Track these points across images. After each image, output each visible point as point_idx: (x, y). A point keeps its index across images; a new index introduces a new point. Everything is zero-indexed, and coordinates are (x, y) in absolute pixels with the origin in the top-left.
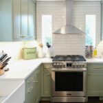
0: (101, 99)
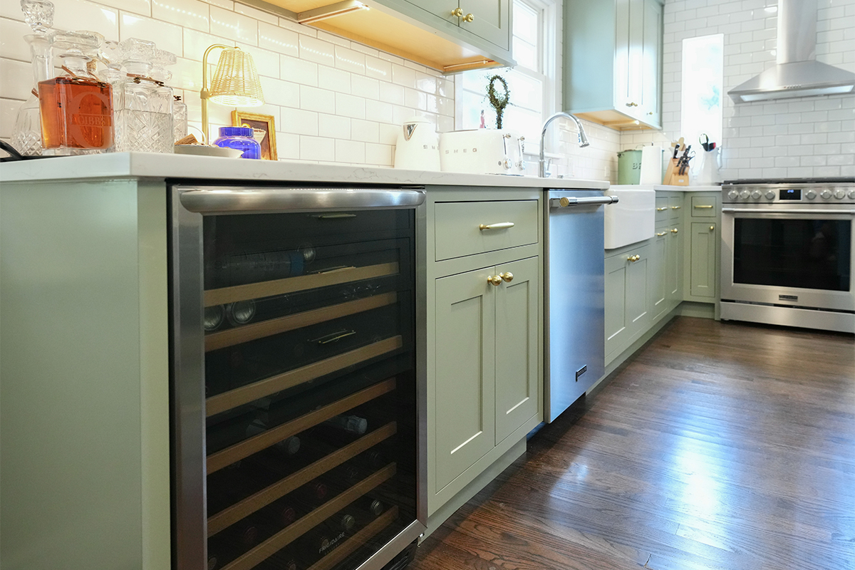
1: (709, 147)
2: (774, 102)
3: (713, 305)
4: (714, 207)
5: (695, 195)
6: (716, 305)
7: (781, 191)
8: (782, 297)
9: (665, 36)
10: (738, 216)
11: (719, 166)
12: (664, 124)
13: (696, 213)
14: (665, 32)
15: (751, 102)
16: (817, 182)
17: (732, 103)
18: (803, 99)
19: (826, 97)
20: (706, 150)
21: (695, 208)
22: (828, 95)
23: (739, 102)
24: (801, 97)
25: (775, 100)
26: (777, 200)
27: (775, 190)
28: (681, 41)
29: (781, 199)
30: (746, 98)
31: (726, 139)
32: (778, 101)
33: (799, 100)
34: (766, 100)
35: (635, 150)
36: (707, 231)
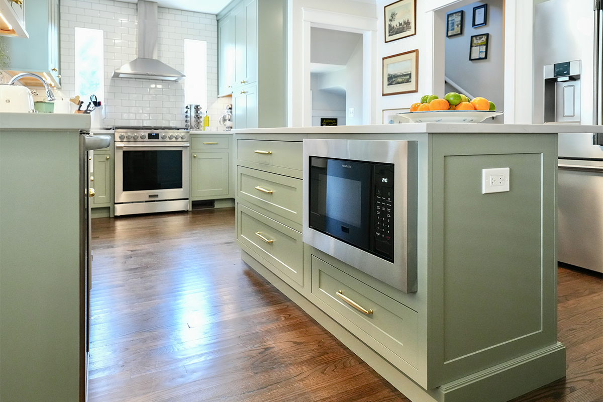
1: (97, 104)
2: (135, 80)
3: (109, 208)
6: (111, 208)
7: (148, 134)
8: (150, 196)
9: (61, 21)
10: (125, 149)
11: (104, 117)
12: (62, 84)
14: (61, 18)
15: (122, 78)
16: (155, 129)
18: (150, 81)
19: (161, 81)
20: (96, 106)
22: (162, 80)
24: (149, 79)
25: (136, 78)
26: (147, 139)
27: (145, 133)
28: (74, 28)
29: (149, 139)
31: (106, 99)
32: (137, 80)
33: (148, 80)
34: (131, 78)
35: (45, 102)
36: (105, 160)
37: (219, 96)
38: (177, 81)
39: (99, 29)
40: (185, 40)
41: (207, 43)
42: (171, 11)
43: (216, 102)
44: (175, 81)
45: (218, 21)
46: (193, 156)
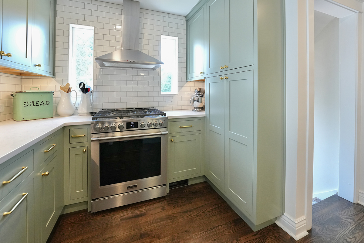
0: (190, 183)
1: (85, 90)
4: (86, 135)
5: (72, 128)
7: (127, 123)
8: (128, 187)
10: (102, 142)
13: (73, 141)
15: (109, 67)
17: (99, 66)
20: (84, 92)
21: (72, 137)
23: (102, 65)
26: (125, 129)
28: (68, 24)
29: (127, 128)
30: (106, 64)
31: (95, 86)
32: (122, 69)
35: (25, 92)
36: (81, 152)
37: (187, 81)
38: (155, 69)
39: (91, 26)
40: (162, 36)
41: (178, 38)
42: (151, 12)
43: (185, 86)
44: (153, 69)
45: (187, 21)
46: (170, 140)
